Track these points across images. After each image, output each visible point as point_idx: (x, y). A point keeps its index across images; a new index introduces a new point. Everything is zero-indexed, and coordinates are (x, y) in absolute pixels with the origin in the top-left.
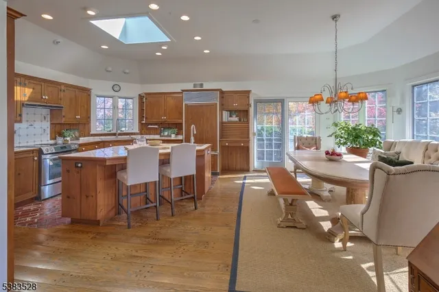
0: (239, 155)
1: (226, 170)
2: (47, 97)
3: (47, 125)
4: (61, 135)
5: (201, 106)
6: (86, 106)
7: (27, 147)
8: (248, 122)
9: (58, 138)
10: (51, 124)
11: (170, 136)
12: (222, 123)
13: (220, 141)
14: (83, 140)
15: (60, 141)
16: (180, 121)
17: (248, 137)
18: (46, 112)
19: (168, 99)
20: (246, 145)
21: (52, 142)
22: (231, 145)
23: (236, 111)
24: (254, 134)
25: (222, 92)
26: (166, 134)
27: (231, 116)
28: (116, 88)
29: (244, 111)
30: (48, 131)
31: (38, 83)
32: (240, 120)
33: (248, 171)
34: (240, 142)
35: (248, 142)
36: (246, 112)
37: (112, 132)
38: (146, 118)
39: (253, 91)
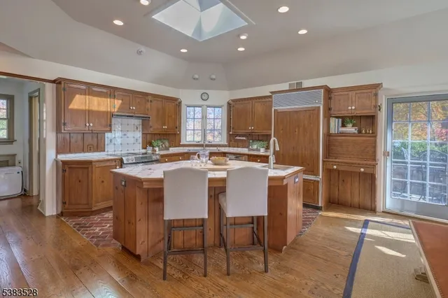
0: (357, 184)
1: (334, 203)
2: (134, 108)
3: (139, 135)
4: (151, 144)
5: (296, 112)
6: (173, 116)
7: (114, 155)
8: (374, 135)
9: (148, 147)
10: (143, 134)
11: (259, 150)
12: (328, 135)
13: (323, 161)
14: (173, 150)
15: (149, 150)
16: (268, 133)
17: (374, 159)
18: (138, 122)
19: (256, 104)
20: (369, 171)
21: (144, 151)
22: (342, 168)
23: (352, 118)
24: (386, 154)
25: (328, 91)
26: (255, 147)
27: (343, 125)
28: (204, 97)
29: (367, 117)
30: (140, 140)
31: (126, 94)
32: (360, 132)
33: (373, 210)
34: (360, 166)
35: (374, 166)
36: (371, 119)
37: (200, 143)
38: (233, 128)
39: (384, 86)
